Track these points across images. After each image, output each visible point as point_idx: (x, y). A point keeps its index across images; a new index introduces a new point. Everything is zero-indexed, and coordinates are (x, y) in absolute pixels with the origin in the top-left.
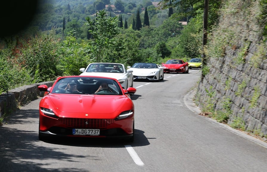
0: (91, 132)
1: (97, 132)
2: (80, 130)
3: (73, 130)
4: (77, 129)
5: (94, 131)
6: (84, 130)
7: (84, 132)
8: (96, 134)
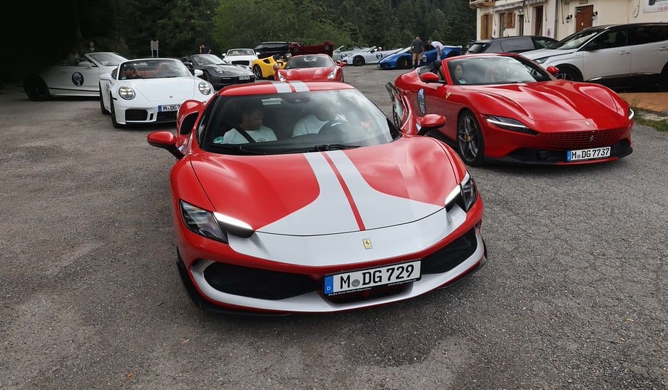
0: (597, 152)
1: (606, 151)
2: (579, 152)
3: (568, 152)
4: (574, 152)
5: (602, 151)
6: (586, 150)
7: (586, 155)
8: (605, 155)
